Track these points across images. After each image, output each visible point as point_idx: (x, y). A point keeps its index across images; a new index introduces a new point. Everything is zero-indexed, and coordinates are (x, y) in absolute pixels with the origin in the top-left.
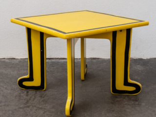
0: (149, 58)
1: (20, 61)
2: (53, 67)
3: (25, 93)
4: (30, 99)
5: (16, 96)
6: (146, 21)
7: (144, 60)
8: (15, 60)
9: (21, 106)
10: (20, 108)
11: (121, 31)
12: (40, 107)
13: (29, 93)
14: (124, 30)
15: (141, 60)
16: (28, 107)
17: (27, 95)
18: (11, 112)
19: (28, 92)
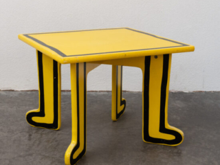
0: (191, 91)
1: (20, 94)
2: (64, 102)
3: (27, 136)
4: (33, 145)
5: (15, 140)
6: (191, 46)
7: (186, 93)
8: (13, 93)
9: (22, 154)
10: (20, 156)
11: (156, 57)
12: (47, 155)
13: (32, 137)
14: (160, 55)
15: (181, 93)
16: (31, 155)
17: (30, 139)
18: (7, 162)
19: (30, 135)
